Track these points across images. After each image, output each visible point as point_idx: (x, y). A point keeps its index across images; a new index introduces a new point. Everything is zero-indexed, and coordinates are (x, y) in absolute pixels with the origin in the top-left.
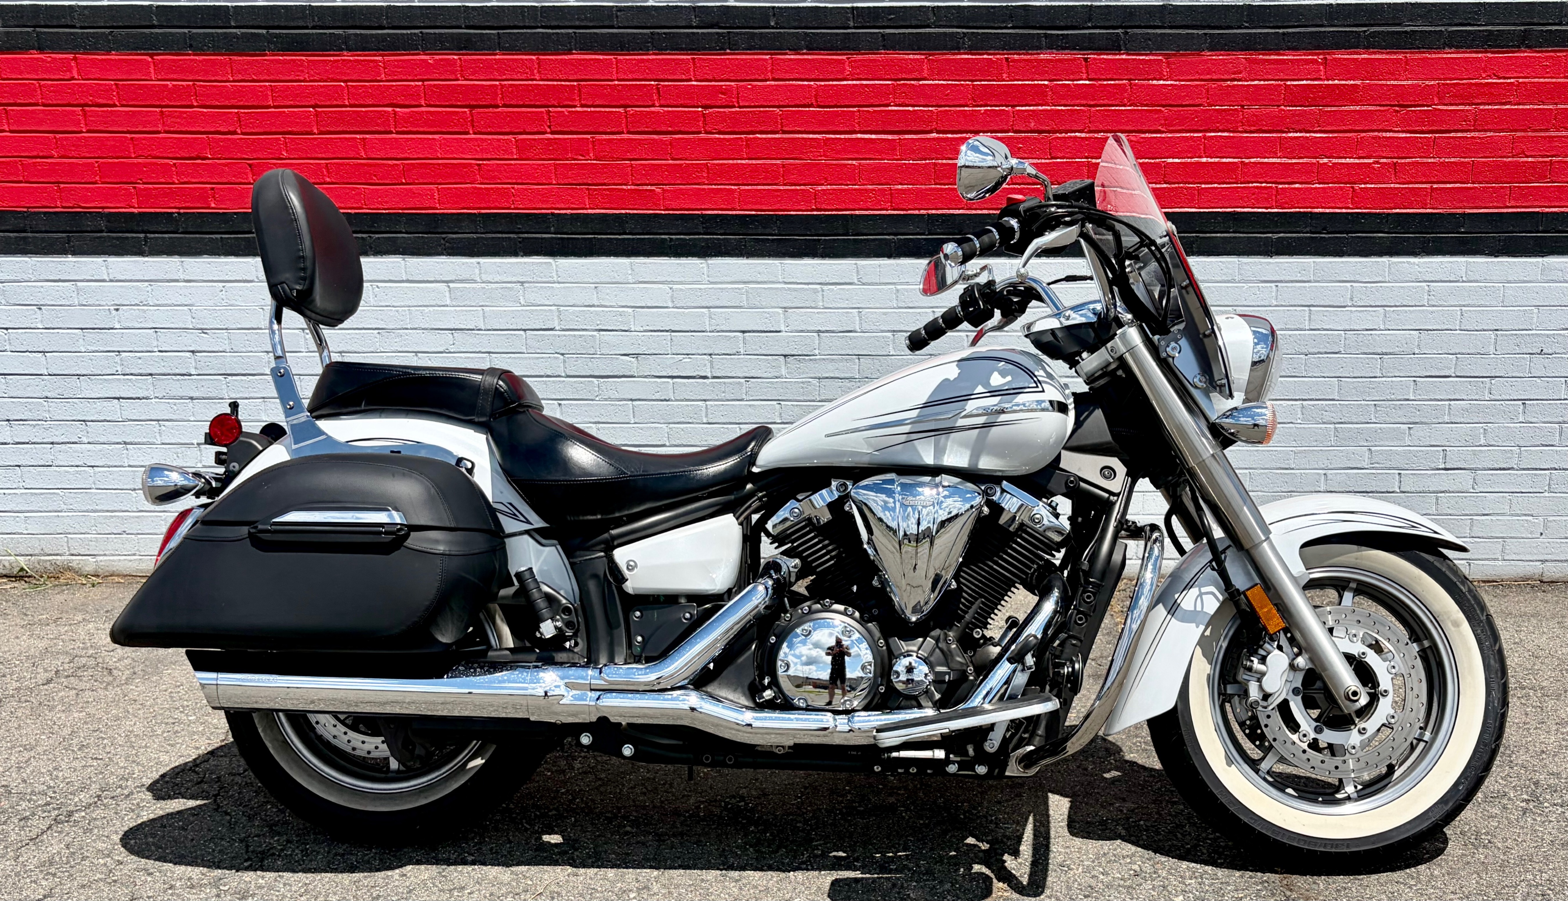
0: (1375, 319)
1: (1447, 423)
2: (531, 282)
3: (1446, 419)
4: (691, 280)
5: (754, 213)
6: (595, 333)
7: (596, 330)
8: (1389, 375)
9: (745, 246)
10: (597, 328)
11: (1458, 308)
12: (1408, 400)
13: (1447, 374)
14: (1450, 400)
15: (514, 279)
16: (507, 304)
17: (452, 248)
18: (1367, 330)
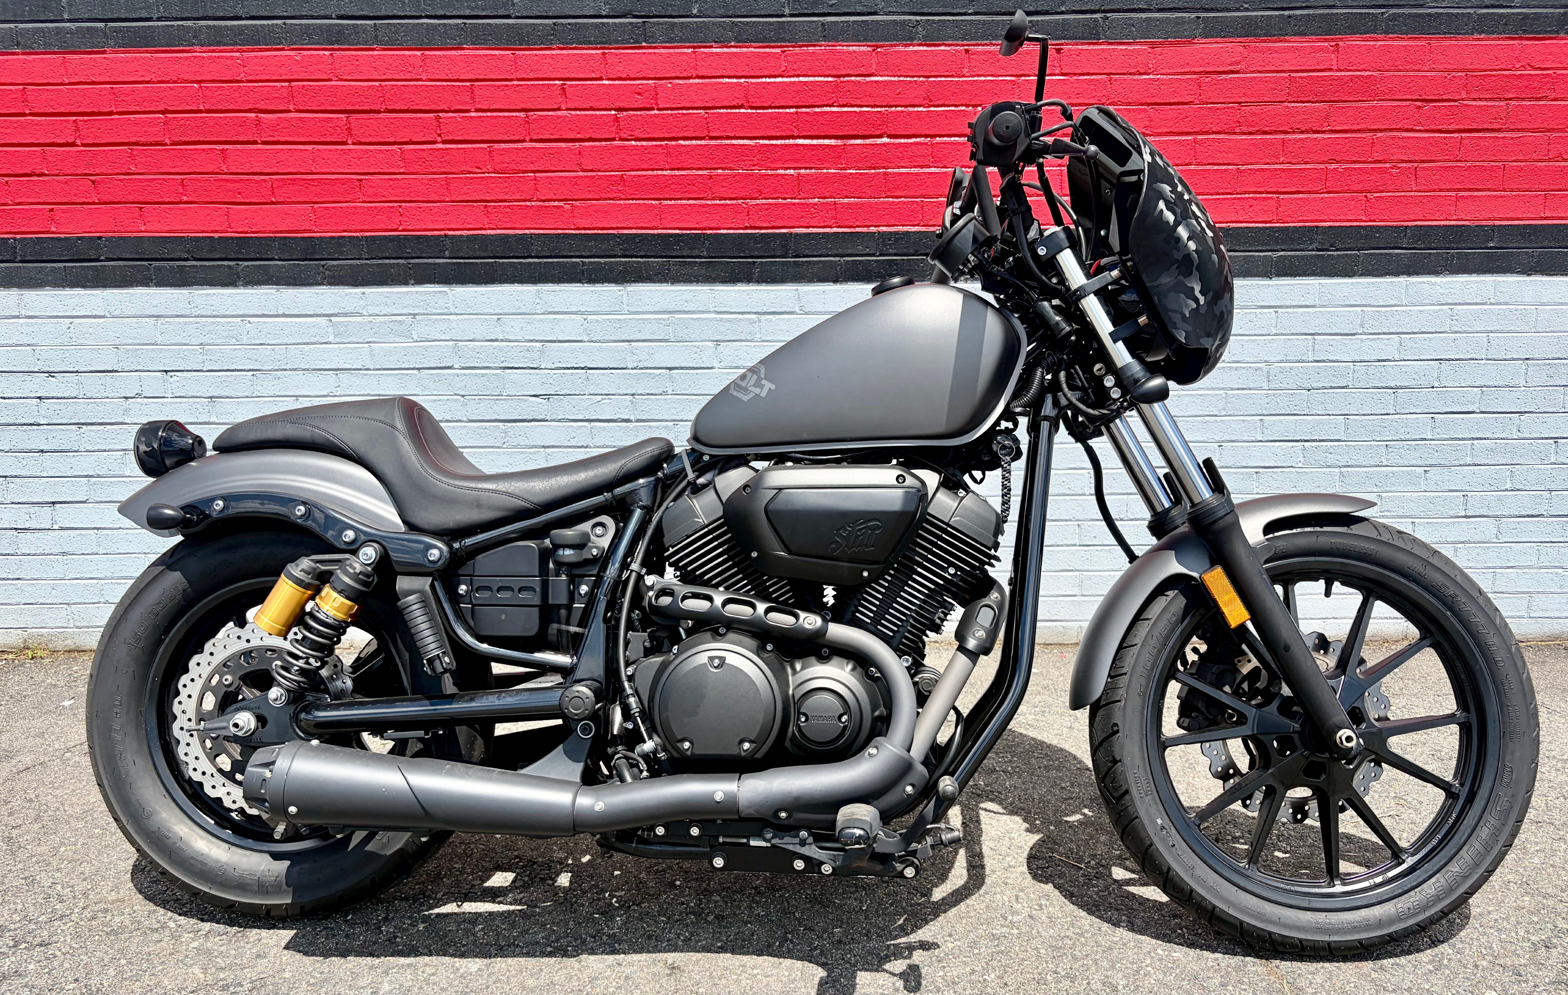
0: (1388, 347)
1: (1469, 465)
2: (424, 314)
3: (1469, 460)
4: (608, 309)
5: (678, 231)
6: (499, 371)
7: (501, 368)
8: (1403, 411)
9: (669, 269)
10: (502, 365)
11: (1485, 335)
12: (1425, 439)
13: (1470, 410)
14: (1473, 439)
15: (404, 311)
16: (397, 340)
17: (333, 277)
18: (1379, 361)
